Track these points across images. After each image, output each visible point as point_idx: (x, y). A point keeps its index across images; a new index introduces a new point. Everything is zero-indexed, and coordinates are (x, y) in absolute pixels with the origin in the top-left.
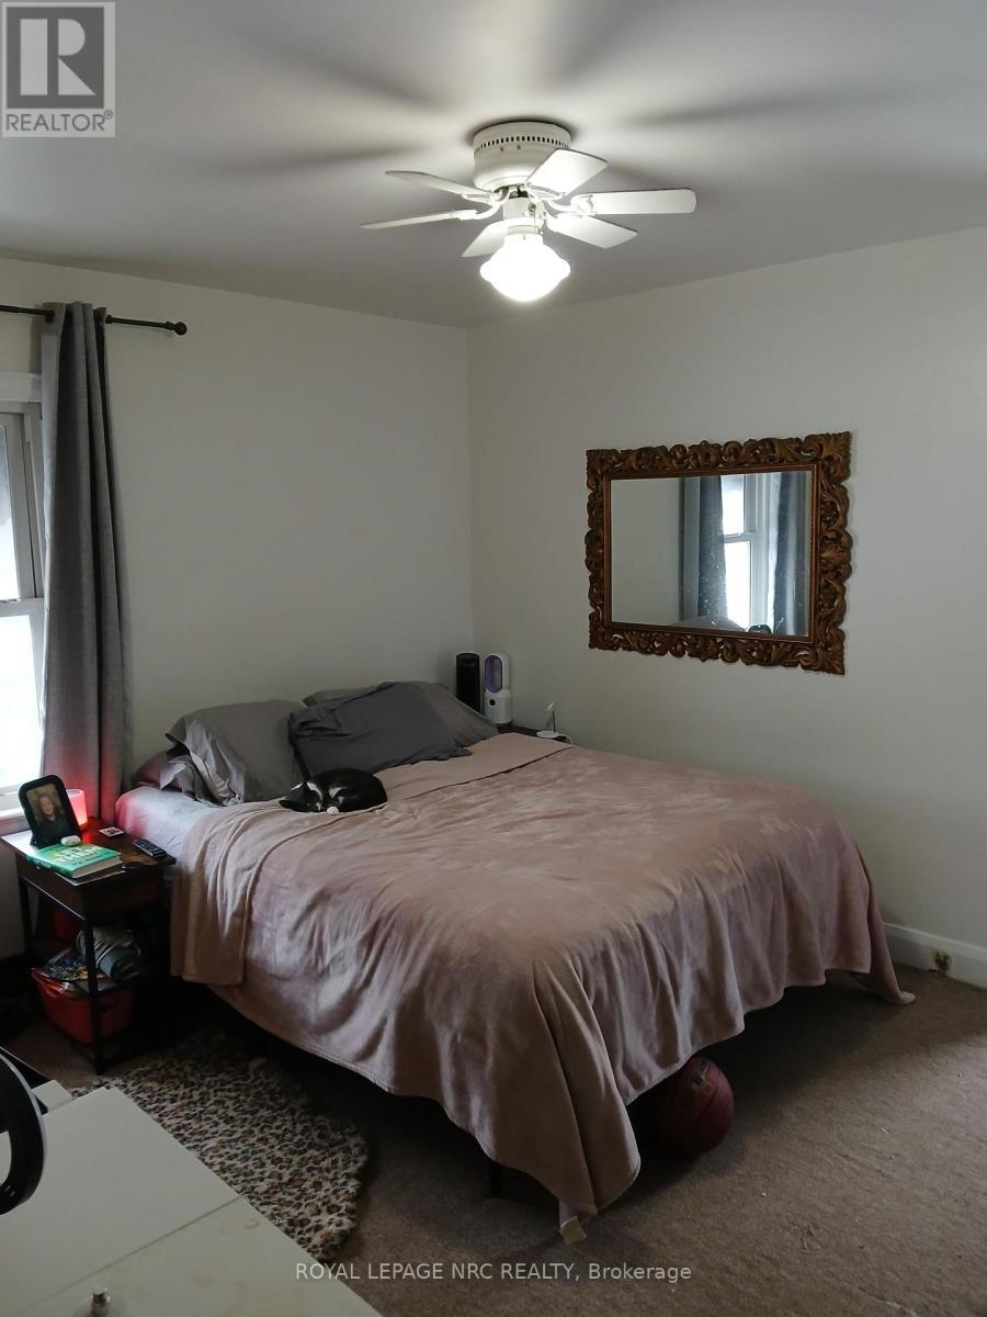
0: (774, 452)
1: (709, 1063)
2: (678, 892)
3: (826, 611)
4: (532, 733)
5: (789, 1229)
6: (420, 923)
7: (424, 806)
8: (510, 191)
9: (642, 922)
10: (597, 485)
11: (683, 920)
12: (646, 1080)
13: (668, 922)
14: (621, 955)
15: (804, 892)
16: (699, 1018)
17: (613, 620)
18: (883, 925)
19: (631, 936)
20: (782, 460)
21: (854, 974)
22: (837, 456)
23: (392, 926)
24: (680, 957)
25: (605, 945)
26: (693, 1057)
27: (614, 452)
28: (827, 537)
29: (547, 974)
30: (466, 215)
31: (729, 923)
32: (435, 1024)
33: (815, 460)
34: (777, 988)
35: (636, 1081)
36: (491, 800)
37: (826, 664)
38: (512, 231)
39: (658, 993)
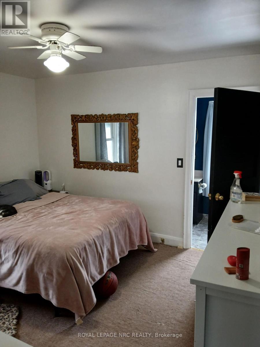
0: (120, 117)
1: (111, 272)
2: (102, 229)
3: (133, 157)
4: (59, 192)
5: (133, 310)
6: (32, 246)
7: (30, 213)
8: (52, 42)
9: (94, 238)
10: (74, 125)
11: (104, 236)
12: (96, 279)
13: (100, 237)
14: (89, 247)
15: (132, 226)
16: (108, 261)
17: (80, 160)
18: (150, 233)
19: (91, 242)
20: (122, 119)
21: (143, 246)
22: (135, 119)
23: (23, 247)
24: (104, 246)
25: (85, 245)
26: (107, 271)
27: (78, 115)
28: (133, 139)
29: (70, 255)
30: (39, 47)
31: (115, 236)
32: (38, 272)
33: (130, 120)
34: (127, 251)
35: (94, 279)
36: (48, 211)
37: (134, 170)
38: (53, 53)
39: (98, 256)
